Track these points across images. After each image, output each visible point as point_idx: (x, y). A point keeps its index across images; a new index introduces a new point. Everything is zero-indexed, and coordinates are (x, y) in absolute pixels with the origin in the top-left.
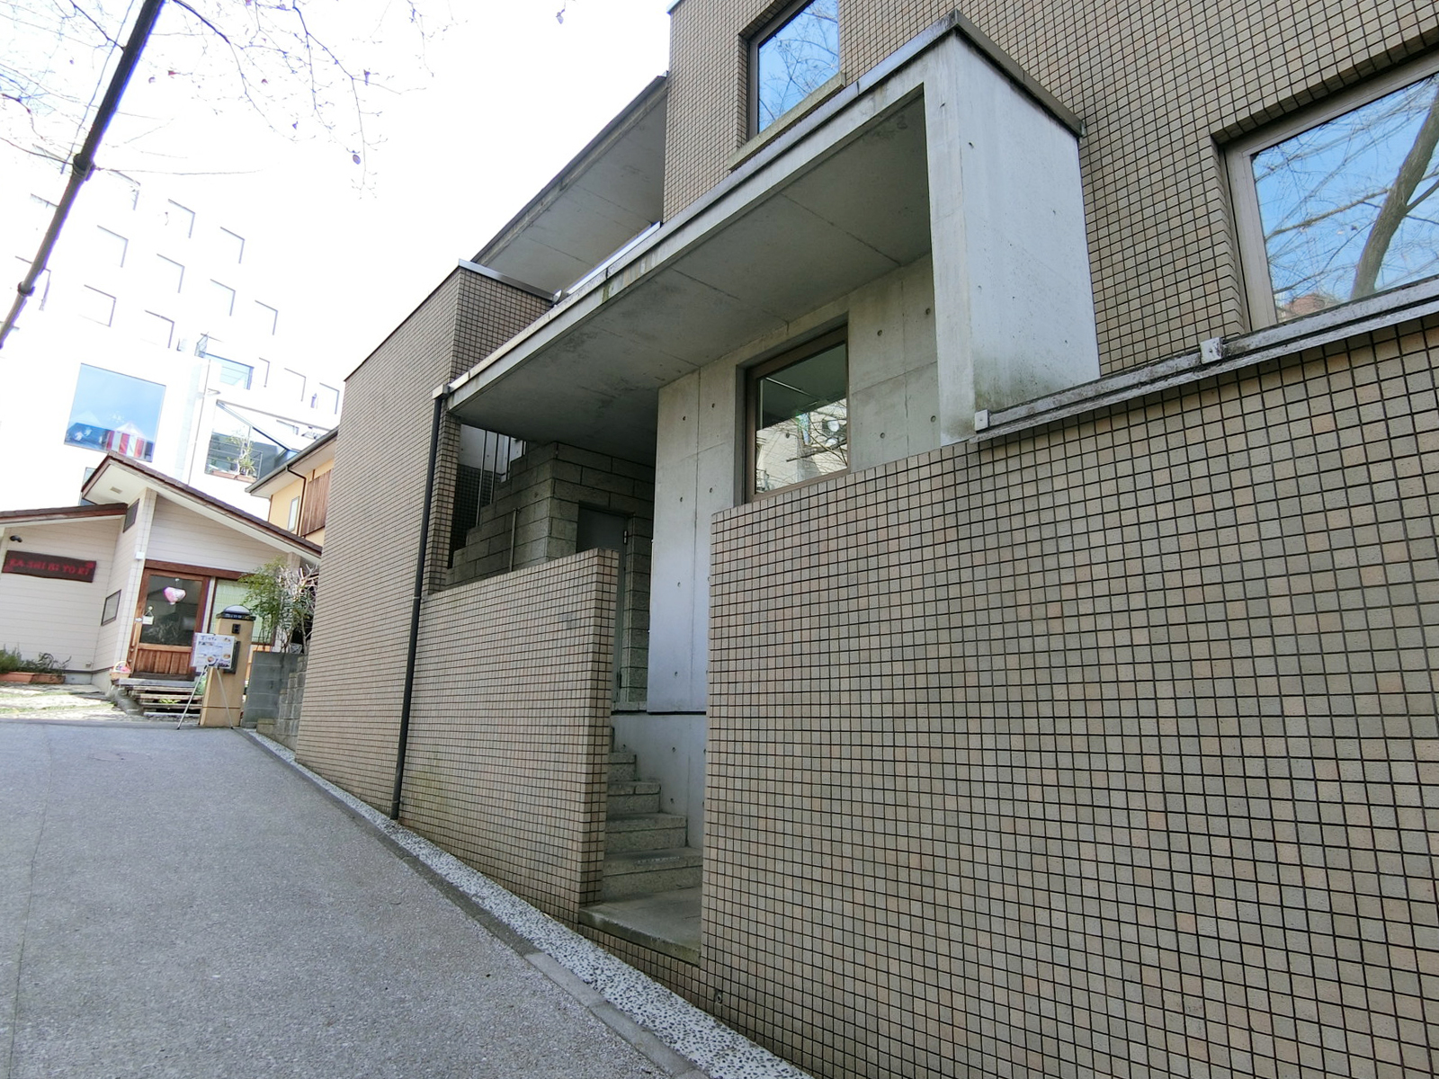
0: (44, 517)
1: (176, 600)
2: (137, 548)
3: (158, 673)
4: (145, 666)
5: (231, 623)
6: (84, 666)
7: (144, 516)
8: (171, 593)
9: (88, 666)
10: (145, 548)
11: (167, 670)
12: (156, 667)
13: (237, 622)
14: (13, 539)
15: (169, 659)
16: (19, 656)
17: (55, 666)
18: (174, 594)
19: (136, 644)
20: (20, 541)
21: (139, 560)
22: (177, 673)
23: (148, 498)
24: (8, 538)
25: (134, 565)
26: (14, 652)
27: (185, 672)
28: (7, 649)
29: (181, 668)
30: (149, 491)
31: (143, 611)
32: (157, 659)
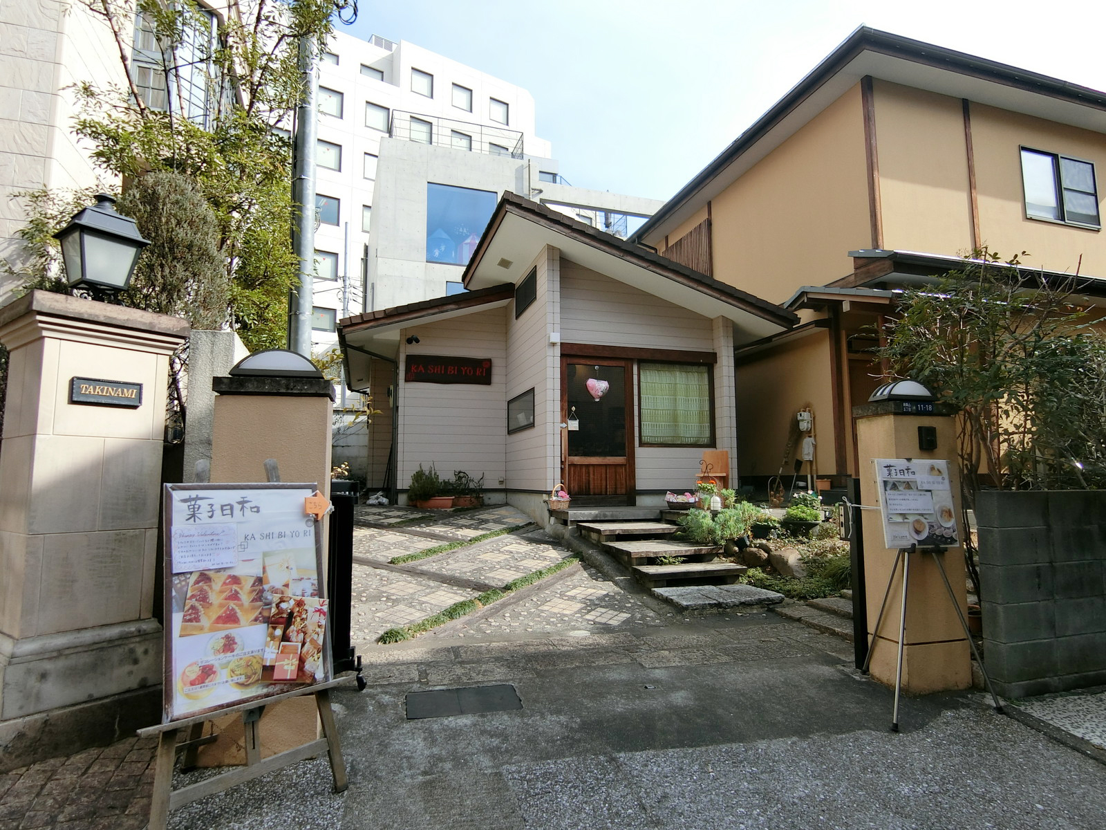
0: (436, 310)
1: (600, 394)
2: (549, 327)
3: (595, 494)
4: (580, 487)
5: (912, 424)
6: (498, 483)
7: (547, 286)
8: (594, 385)
9: (501, 482)
10: (558, 327)
11: (604, 490)
12: (591, 487)
13: (927, 422)
14: (410, 341)
15: (604, 476)
16: (437, 478)
17: (472, 486)
18: (598, 386)
19: (565, 458)
20: (417, 341)
21: (554, 344)
22: (616, 493)
23: (551, 260)
24: (404, 341)
25: (550, 352)
26: (430, 472)
27: (624, 491)
28: (424, 469)
29: (619, 486)
30: (551, 248)
31: (567, 415)
32: (591, 476)
